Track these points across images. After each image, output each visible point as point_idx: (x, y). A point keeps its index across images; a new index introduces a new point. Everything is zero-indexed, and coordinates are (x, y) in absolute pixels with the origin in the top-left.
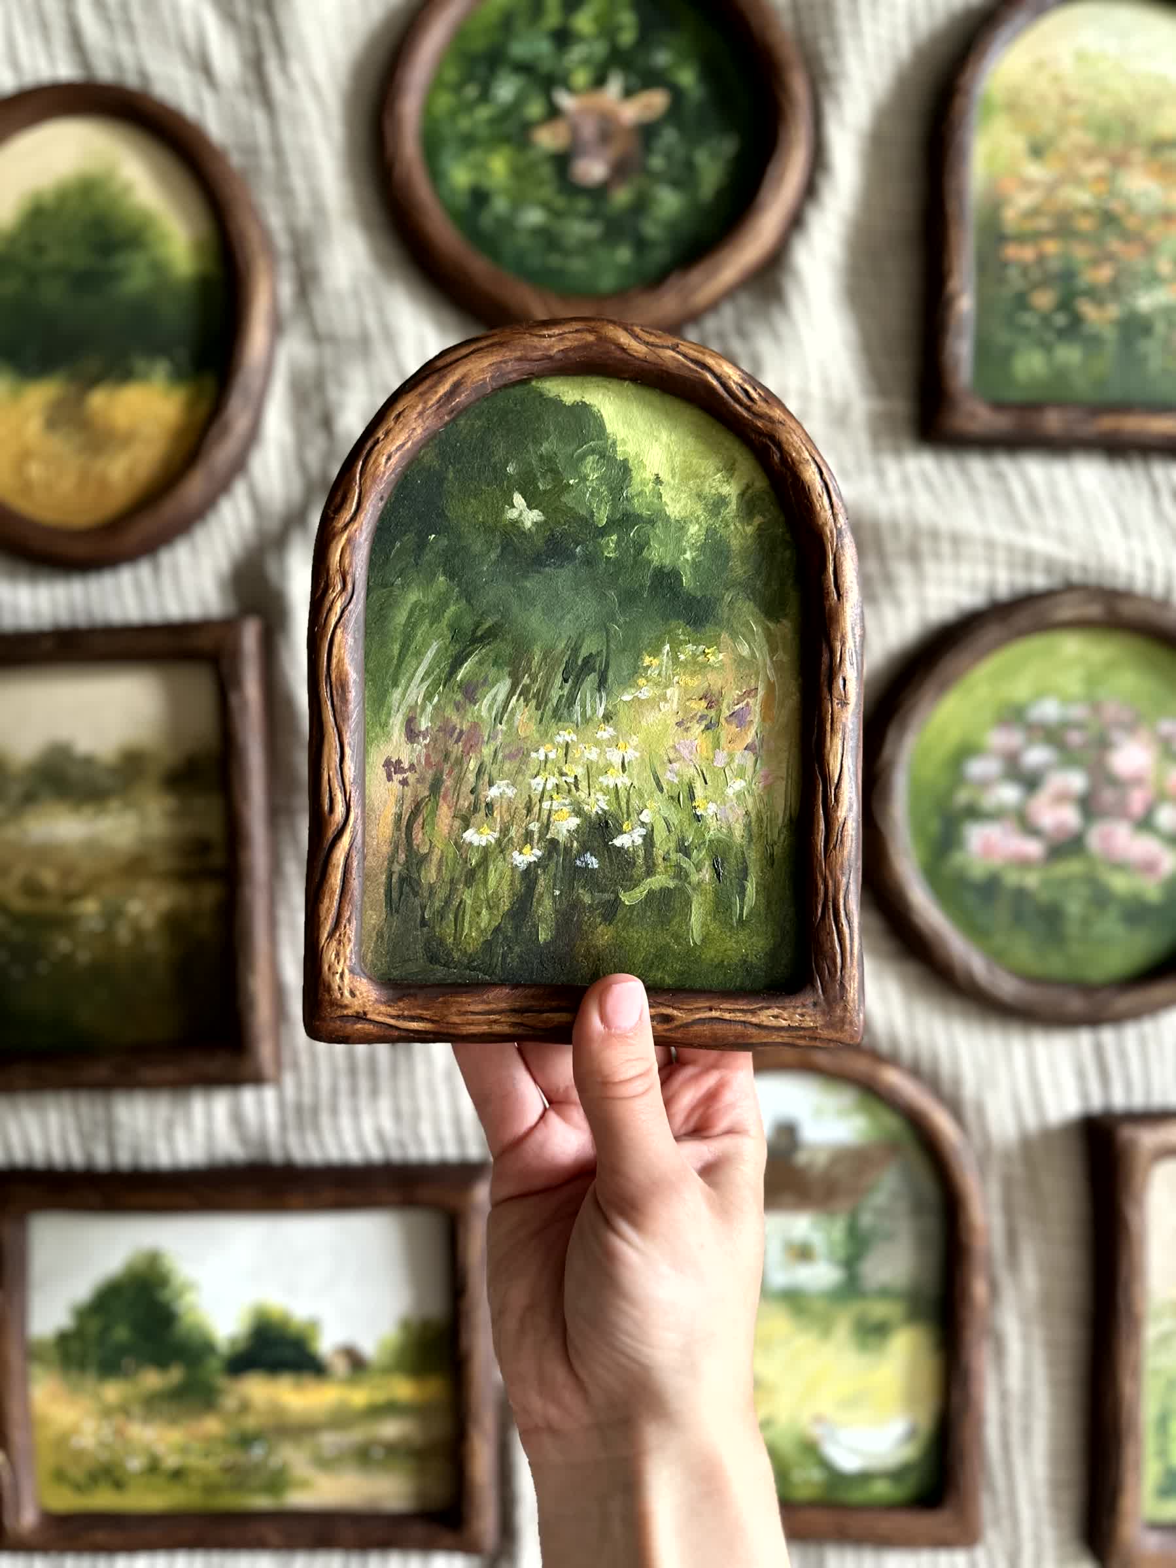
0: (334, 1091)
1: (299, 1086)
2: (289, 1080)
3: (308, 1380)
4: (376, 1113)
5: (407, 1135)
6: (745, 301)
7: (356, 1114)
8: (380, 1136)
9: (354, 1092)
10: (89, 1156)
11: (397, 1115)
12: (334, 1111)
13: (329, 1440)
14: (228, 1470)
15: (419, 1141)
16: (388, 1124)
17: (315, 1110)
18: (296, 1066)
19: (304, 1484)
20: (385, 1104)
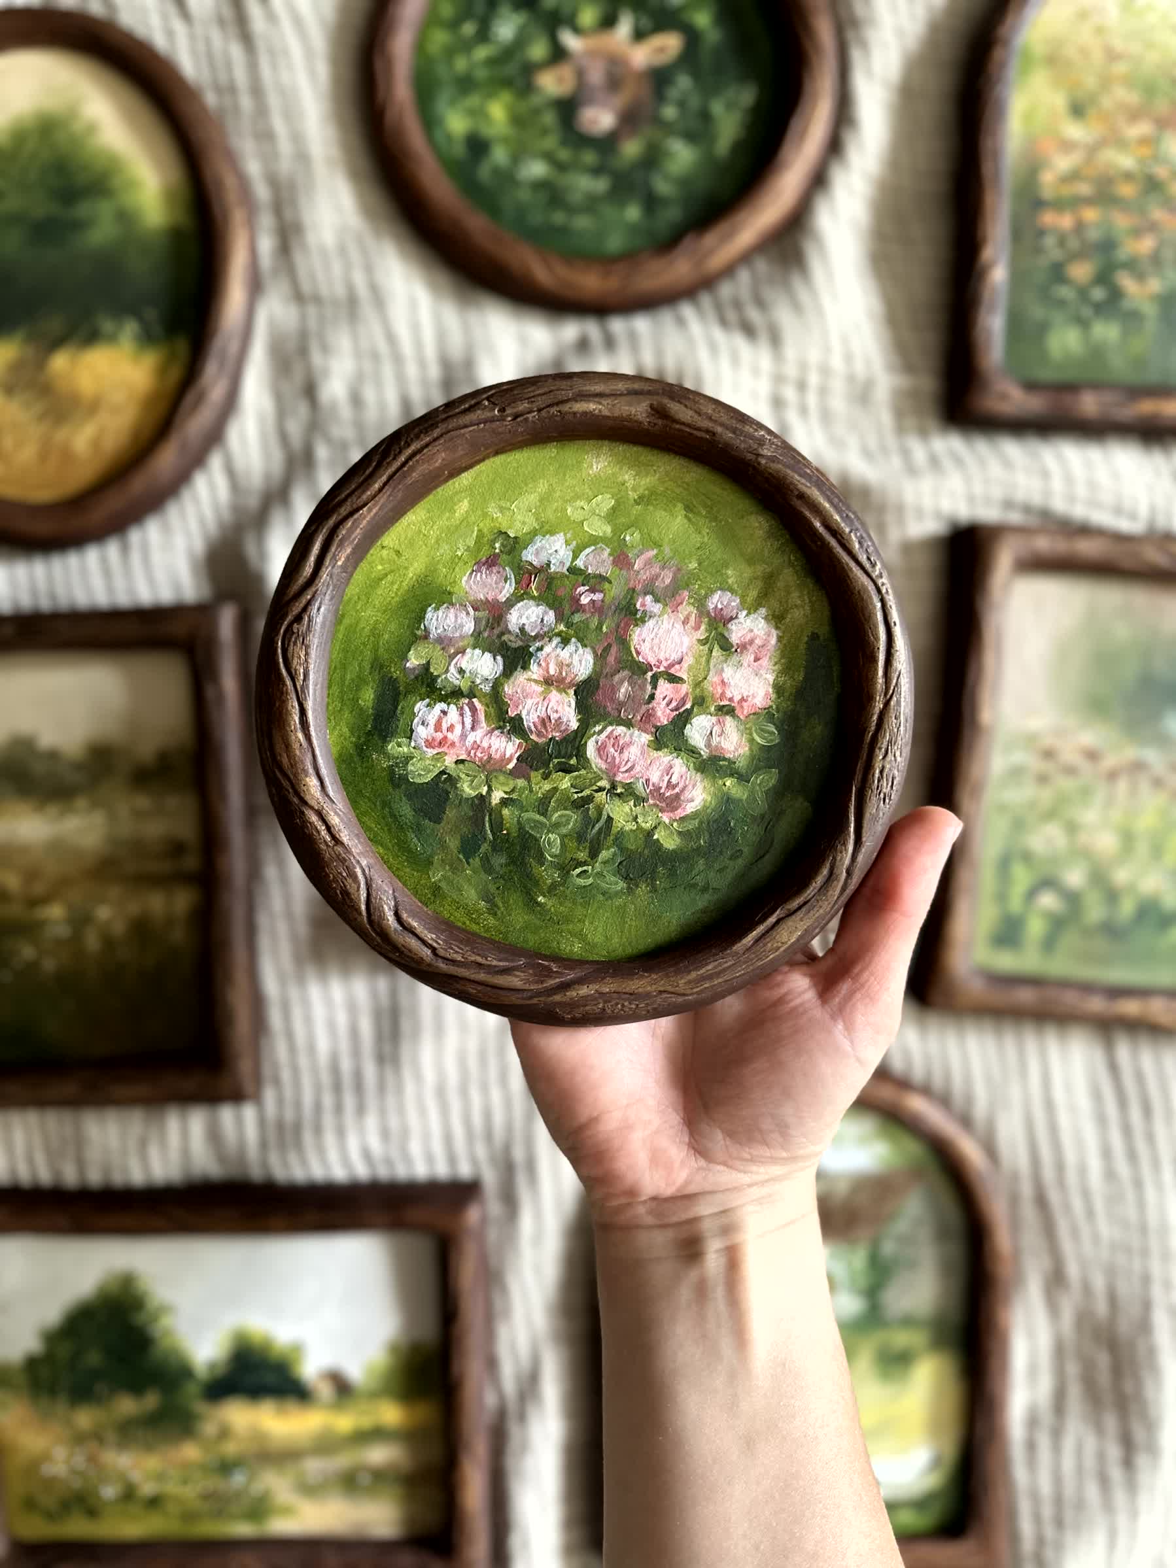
0: (318, 1107)
1: (280, 1101)
2: (269, 1096)
3: (291, 1405)
4: (362, 1131)
5: (395, 1154)
6: (762, 265)
7: (341, 1133)
8: (367, 1155)
9: (339, 1109)
10: (57, 1173)
11: (385, 1134)
12: (318, 1130)
13: (314, 1466)
14: (207, 1497)
15: (407, 1158)
16: (375, 1143)
17: (297, 1128)
18: (277, 1082)
19: (287, 1511)
20: (371, 1122)
